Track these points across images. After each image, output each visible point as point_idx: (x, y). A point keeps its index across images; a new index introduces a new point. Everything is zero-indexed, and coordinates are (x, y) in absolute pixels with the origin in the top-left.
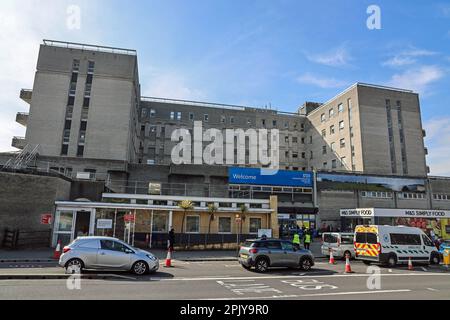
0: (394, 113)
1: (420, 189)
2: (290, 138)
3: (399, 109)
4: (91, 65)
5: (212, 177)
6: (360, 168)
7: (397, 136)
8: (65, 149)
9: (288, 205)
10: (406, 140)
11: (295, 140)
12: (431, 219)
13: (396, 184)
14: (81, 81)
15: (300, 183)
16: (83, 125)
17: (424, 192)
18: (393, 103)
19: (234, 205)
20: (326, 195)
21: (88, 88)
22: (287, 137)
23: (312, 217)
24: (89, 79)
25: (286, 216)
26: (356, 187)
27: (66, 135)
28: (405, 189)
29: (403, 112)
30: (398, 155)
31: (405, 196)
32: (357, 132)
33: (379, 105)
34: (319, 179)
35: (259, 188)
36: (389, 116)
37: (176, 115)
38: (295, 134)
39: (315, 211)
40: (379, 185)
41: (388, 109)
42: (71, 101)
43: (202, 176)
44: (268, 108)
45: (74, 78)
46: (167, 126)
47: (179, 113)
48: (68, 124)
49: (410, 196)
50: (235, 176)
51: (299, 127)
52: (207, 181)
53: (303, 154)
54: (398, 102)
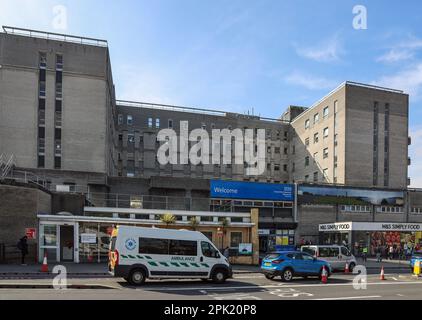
0: (381, 117)
1: (399, 202)
2: (273, 149)
3: (387, 113)
4: (59, 59)
5: (193, 191)
6: (341, 181)
7: (381, 144)
8: (41, 160)
9: (269, 220)
10: (391, 149)
11: (277, 150)
12: (406, 232)
13: (376, 197)
14: (50, 80)
15: (281, 197)
16: (58, 134)
17: (402, 205)
18: (381, 106)
19: (215, 219)
20: (306, 210)
21: (59, 89)
22: (269, 148)
23: (291, 232)
24: (59, 78)
25: (266, 232)
26: (336, 200)
27: (41, 144)
28: (384, 202)
29: (391, 117)
30: (381, 166)
31: (384, 210)
32: (341, 140)
33: (366, 109)
34: (300, 192)
35: (240, 203)
36: (376, 121)
37: (154, 122)
38: (277, 143)
39: (294, 226)
40: (359, 199)
41: (376, 112)
42: (42, 104)
43: (184, 190)
44: (251, 114)
45: (42, 76)
46: (146, 136)
47: (158, 120)
48: (41, 132)
49: (388, 210)
50: (217, 190)
51: (282, 137)
52: (188, 196)
53: (285, 166)
54: (387, 105)
